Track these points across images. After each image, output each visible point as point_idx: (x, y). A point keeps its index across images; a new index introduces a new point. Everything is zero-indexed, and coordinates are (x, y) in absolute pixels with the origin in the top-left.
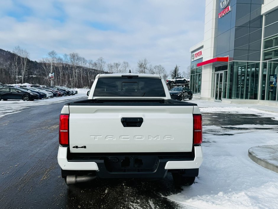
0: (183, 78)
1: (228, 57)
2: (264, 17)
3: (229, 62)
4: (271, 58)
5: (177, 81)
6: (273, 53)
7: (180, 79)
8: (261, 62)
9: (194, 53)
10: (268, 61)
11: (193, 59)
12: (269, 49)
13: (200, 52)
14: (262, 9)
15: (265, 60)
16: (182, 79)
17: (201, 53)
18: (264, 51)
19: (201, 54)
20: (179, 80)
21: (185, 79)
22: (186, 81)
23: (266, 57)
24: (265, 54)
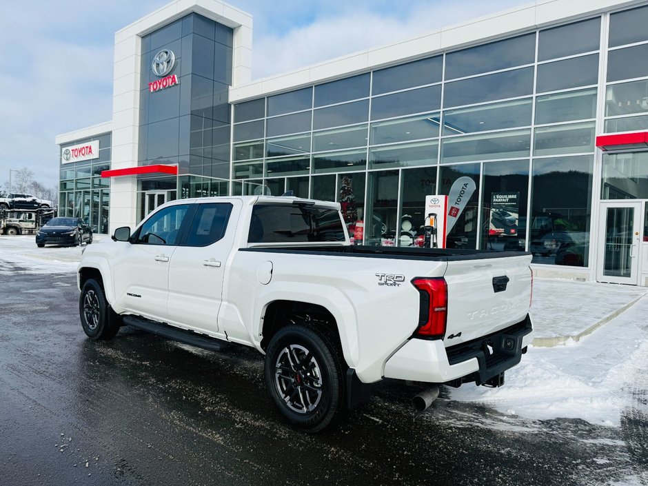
0: (28, 196)
1: (176, 167)
2: (232, 107)
3: (178, 175)
4: (248, 177)
5: (16, 202)
6: (251, 168)
7: (23, 199)
8: (231, 180)
9: (70, 148)
10: (243, 180)
11: (67, 160)
12: (244, 162)
13: (87, 147)
14: (230, 93)
15: (237, 178)
16: (29, 200)
17: (90, 148)
18: (235, 163)
19: (90, 152)
20: (20, 202)
21: (34, 200)
22: (36, 203)
23: (239, 174)
24: (237, 169)
